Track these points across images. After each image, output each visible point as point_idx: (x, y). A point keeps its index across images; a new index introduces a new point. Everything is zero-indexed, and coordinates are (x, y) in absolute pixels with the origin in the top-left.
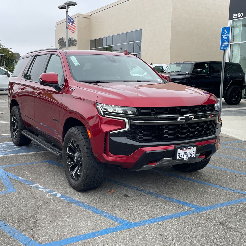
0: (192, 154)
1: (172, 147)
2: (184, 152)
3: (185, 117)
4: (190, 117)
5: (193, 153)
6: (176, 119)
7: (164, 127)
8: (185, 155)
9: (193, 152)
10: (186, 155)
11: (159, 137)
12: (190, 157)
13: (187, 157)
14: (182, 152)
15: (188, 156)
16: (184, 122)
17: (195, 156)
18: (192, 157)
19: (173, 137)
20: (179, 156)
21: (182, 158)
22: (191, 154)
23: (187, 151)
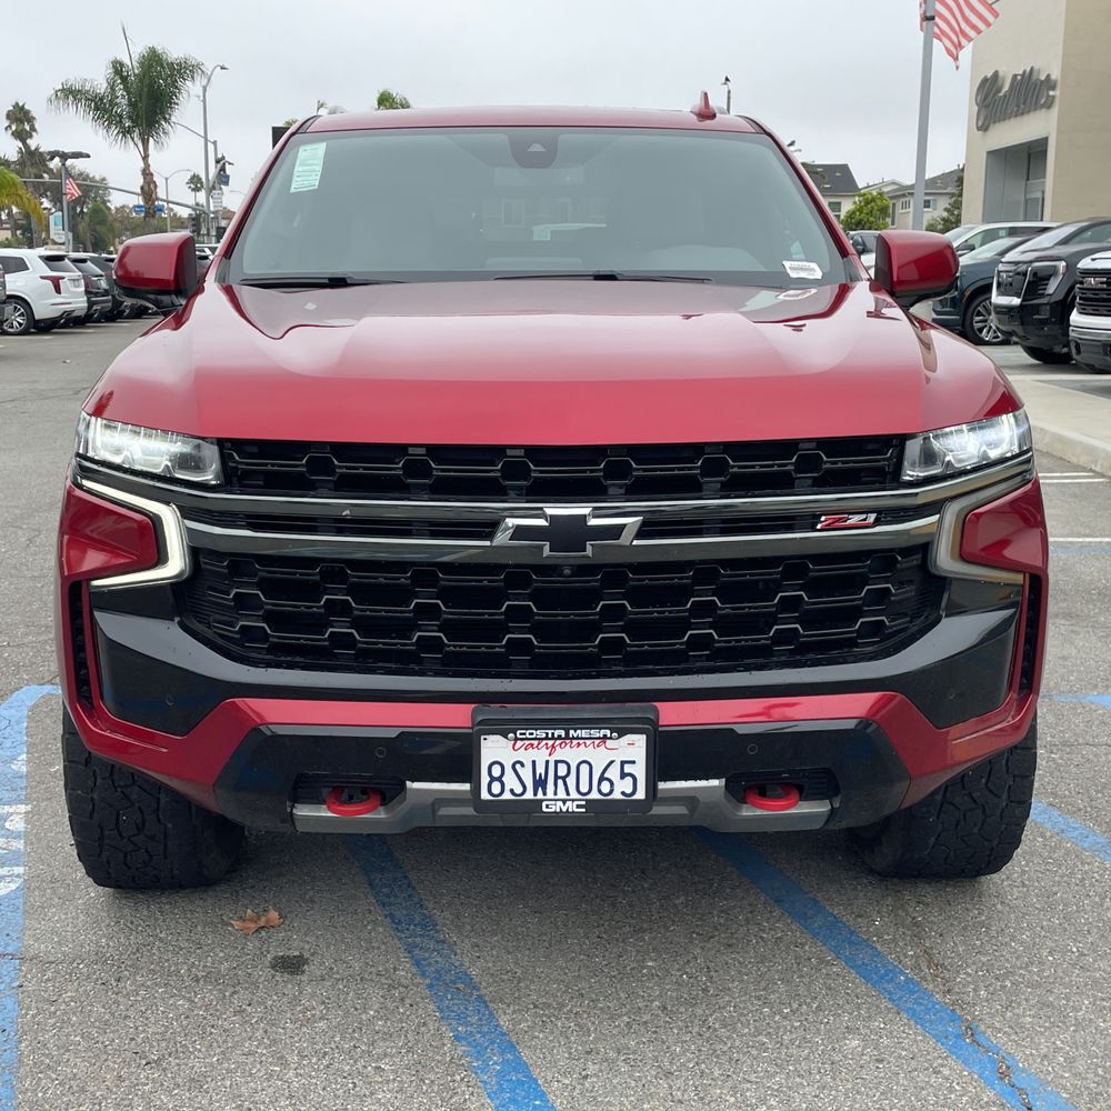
0: (613, 773)
1: (456, 717)
2: (541, 755)
3: (553, 517)
4: (593, 522)
5: (623, 775)
6: (488, 527)
7: (404, 579)
8: (556, 777)
9: (623, 763)
10: (564, 778)
11: (381, 643)
12: (595, 795)
13: (574, 795)
14: (526, 756)
15: (584, 789)
16: (547, 551)
17: (641, 795)
18: (617, 795)
19: (483, 647)
20: (493, 779)
21: (529, 795)
22: (602, 779)
23: (571, 754)
